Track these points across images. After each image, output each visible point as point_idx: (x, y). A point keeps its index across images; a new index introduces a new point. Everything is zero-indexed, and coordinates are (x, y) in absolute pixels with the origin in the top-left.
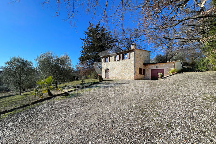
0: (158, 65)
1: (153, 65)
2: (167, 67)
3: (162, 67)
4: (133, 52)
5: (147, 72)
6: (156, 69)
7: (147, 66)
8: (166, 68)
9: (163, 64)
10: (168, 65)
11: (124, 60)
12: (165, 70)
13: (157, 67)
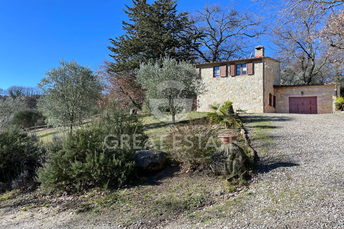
0: (305, 89)
1: (294, 89)
2: (324, 94)
3: (313, 92)
4: (262, 64)
5: (281, 102)
6: (301, 96)
7: (280, 91)
8: (321, 95)
9: (316, 89)
10: (324, 89)
11: (237, 76)
12: (318, 99)
13: (302, 93)
